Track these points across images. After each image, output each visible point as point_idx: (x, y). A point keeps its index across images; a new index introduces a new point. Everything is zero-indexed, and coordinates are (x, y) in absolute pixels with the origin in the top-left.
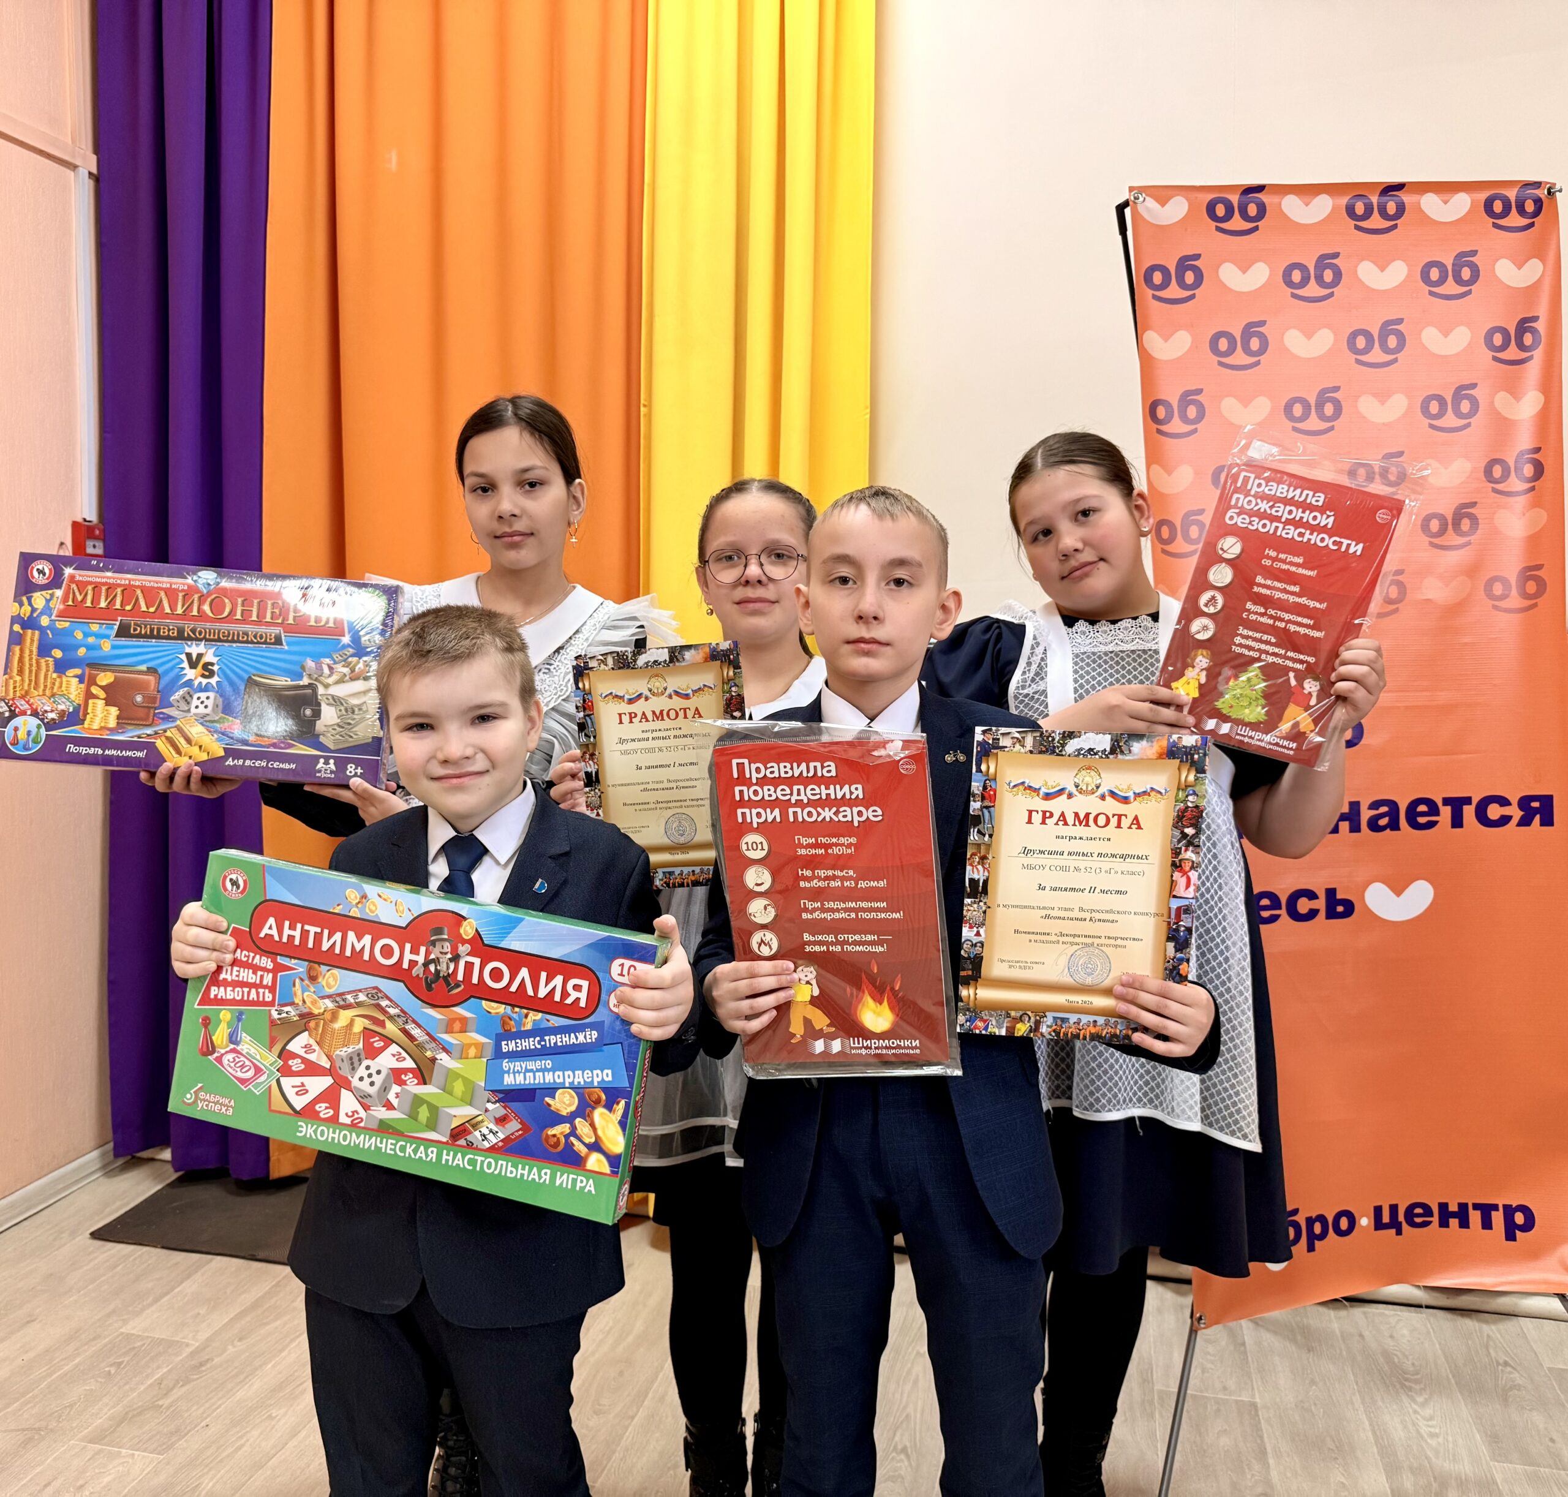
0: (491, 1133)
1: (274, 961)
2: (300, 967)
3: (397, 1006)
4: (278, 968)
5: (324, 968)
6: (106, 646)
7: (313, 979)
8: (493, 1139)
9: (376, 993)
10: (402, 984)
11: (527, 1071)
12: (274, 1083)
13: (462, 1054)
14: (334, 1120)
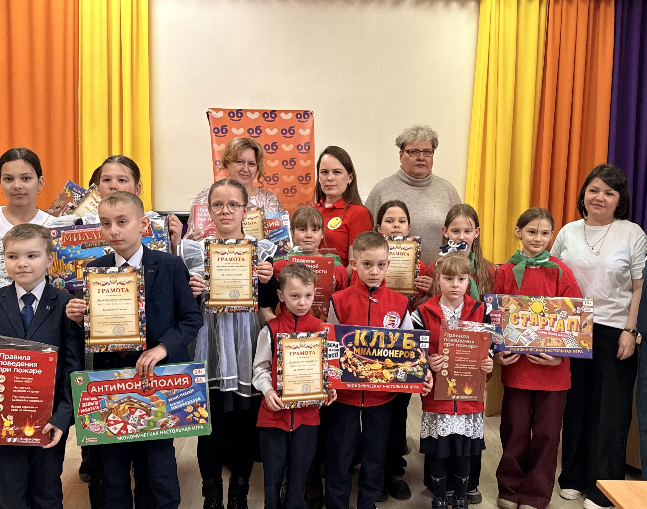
0: (172, 423)
1: (97, 398)
2: (105, 397)
3: (136, 399)
4: (99, 400)
5: (112, 396)
6: (79, 252)
7: (110, 399)
8: (173, 424)
9: (129, 398)
10: (136, 393)
11: (177, 404)
12: (107, 430)
13: (158, 406)
14: (127, 433)
